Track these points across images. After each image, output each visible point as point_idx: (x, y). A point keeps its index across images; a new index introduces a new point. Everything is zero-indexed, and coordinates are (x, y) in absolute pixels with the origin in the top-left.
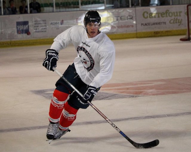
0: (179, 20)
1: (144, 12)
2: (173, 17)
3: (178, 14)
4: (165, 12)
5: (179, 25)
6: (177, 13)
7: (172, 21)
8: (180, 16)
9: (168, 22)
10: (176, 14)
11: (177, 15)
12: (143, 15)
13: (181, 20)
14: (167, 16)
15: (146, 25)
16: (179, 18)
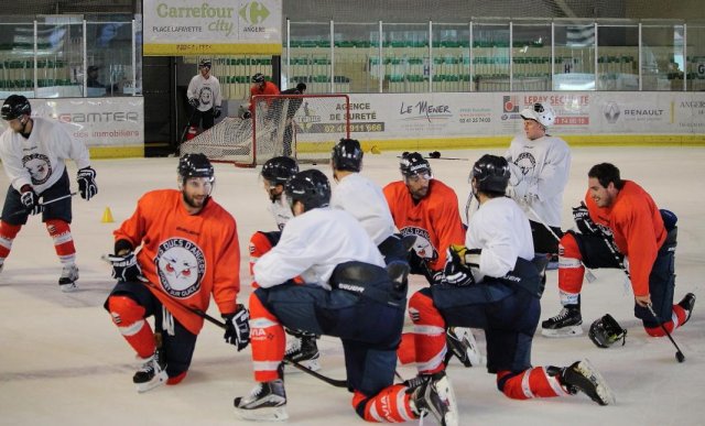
0: (227, 24)
1: (160, 6)
2: (216, 18)
3: (227, 14)
4: (200, 7)
5: (227, 35)
6: (223, 9)
7: (213, 27)
8: (229, 16)
9: (205, 28)
10: (221, 12)
11: (224, 16)
12: (158, 10)
13: (232, 24)
14: (203, 16)
15: (162, 30)
16: (227, 20)
